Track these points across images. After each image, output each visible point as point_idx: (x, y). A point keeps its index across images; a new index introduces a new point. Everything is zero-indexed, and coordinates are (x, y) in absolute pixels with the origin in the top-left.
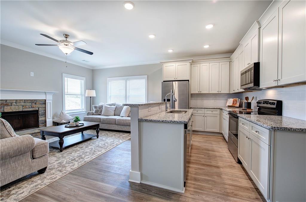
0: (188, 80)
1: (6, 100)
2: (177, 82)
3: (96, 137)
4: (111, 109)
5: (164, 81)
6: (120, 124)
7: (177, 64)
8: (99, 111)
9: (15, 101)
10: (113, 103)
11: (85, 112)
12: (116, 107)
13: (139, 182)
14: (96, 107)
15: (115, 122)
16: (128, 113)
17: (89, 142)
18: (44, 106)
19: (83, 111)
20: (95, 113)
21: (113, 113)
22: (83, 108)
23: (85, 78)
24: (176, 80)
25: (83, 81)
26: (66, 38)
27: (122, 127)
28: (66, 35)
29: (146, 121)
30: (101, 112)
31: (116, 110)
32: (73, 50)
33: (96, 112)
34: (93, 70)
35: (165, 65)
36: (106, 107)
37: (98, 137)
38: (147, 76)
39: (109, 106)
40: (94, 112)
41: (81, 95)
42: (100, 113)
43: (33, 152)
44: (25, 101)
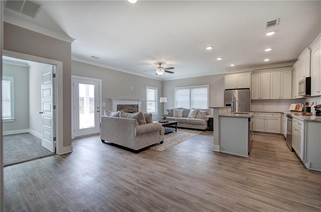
0: (249, 89)
1: (122, 105)
2: (236, 90)
3: (175, 131)
4: (180, 112)
5: (226, 90)
6: (190, 123)
7: (238, 75)
8: (171, 113)
9: (125, 106)
10: (181, 107)
11: (157, 115)
12: (184, 111)
13: (219, 151)
14: (168, 111)
15: (186, 122)
16: (195, 116)
17: (170, 134)
18: (137, 109)
19: (157, 113)
20: (168, 115)
21: (181, 115)
22: (157, 111)
23: (157, 88)
24: (237, 88)
25: (156, 91)
26: (160, 65)
27: (192, 125)
28: (160, 63)
30: (173, 114)
31: (184, 113)
33: (169, 114)
34: (162, 81)
35: (226, 76)
36: (176, 111)
37: (176, 131)
38: (209, 85)
39: (178, 110)
40: (167, 114)
41: (155, 101)
42: (172, 115)
44: (129, 105)
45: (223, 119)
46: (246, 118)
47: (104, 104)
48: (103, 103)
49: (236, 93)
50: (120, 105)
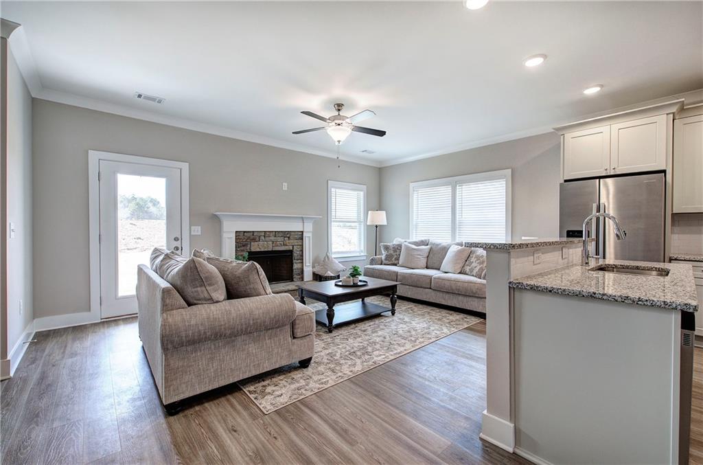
0: (664, 171)
1: (253, 232)
2: (609, 181)
3: (390, 313)
4: (419, 253)
5: (566, 181)
6: (441, 288)
7: (616, 126)
8: (394, 255)
10: (423, 239)
11: (365, 258)
12: (431, 249)
14: (387, 248)
15: (428, 284)
16: (461, 265)
17: (377, 321)
18: (300, 242)
19: (362, 254)
20: (386, 260)
21: (423, 262)
22: (362, 248)
23: (365, 186)
24: (612, 173)
25: (362, 193)
26: (339, 110)
27: (447, 296)
28: (338, 105)
29: (534, 289)
30: (398, 259)
31: (431, 255)
32: (349, 133)
33: (388, 257)
34: (380, 168)
35: (569, 136)
36: (408, 248)
37: (393, 314)
39: (414, 247)
40: (383, 257)
41: (360, 222)
42: (396, 262)
43: (293, 325)
44: (276, 233)
45: (528, 299)
46: (666, 307)
47: (197, 230)
48: (192, 227)
49: (608, 193)
50: (244, 232)
